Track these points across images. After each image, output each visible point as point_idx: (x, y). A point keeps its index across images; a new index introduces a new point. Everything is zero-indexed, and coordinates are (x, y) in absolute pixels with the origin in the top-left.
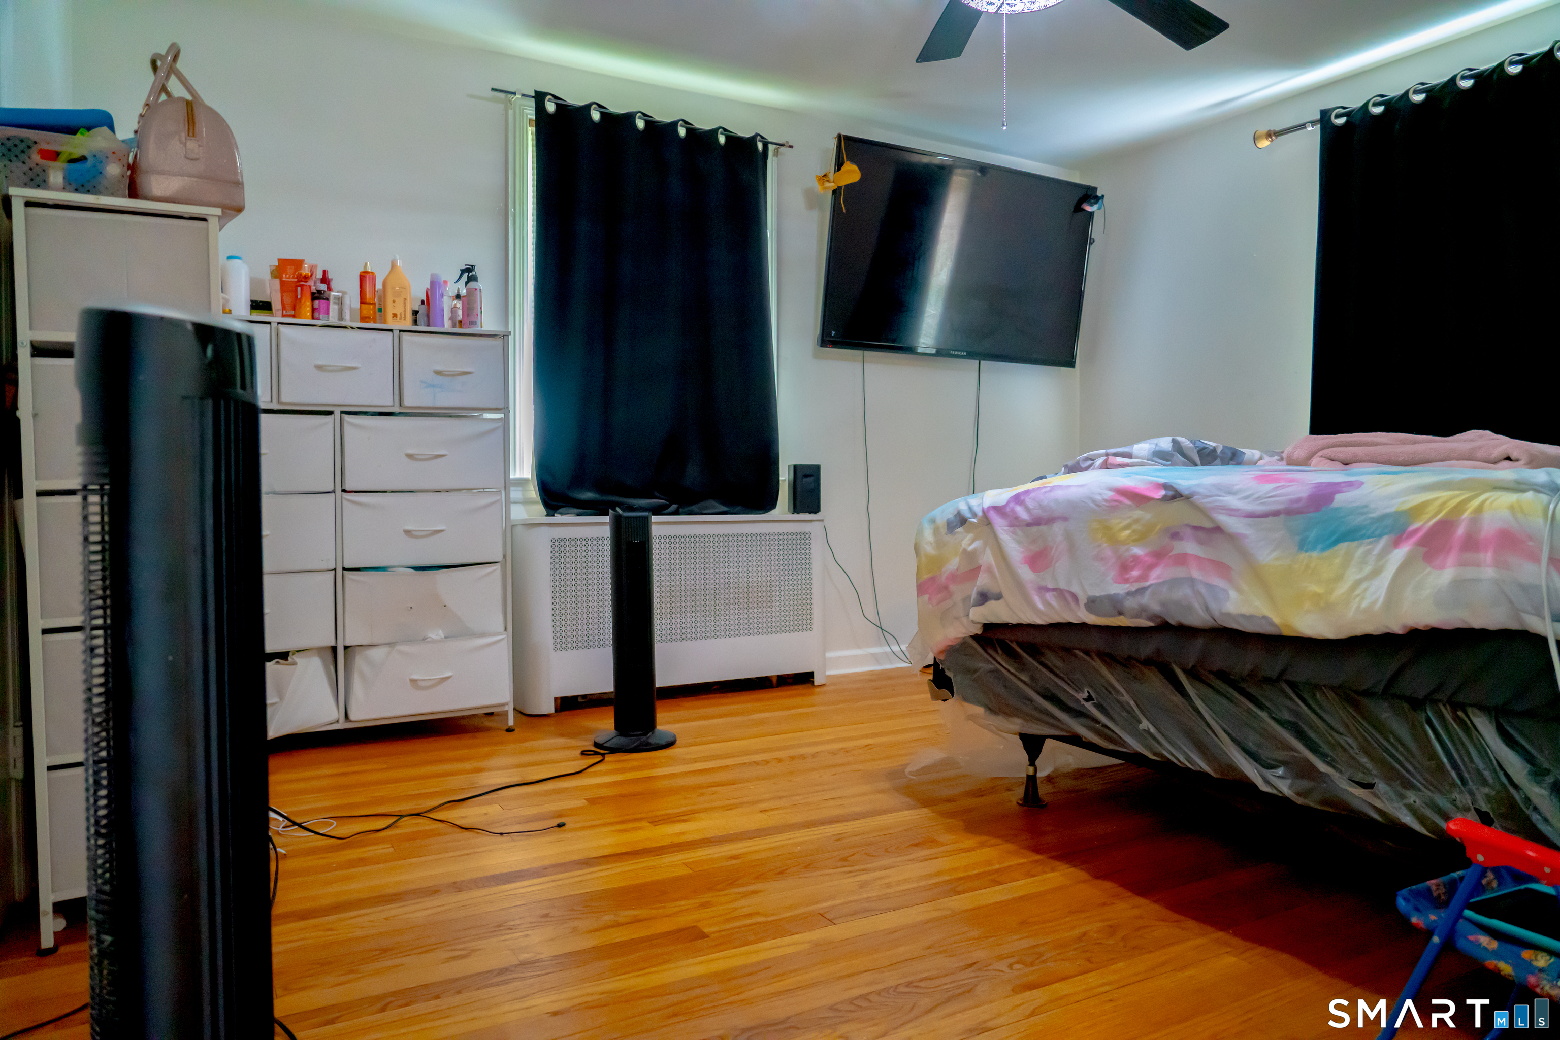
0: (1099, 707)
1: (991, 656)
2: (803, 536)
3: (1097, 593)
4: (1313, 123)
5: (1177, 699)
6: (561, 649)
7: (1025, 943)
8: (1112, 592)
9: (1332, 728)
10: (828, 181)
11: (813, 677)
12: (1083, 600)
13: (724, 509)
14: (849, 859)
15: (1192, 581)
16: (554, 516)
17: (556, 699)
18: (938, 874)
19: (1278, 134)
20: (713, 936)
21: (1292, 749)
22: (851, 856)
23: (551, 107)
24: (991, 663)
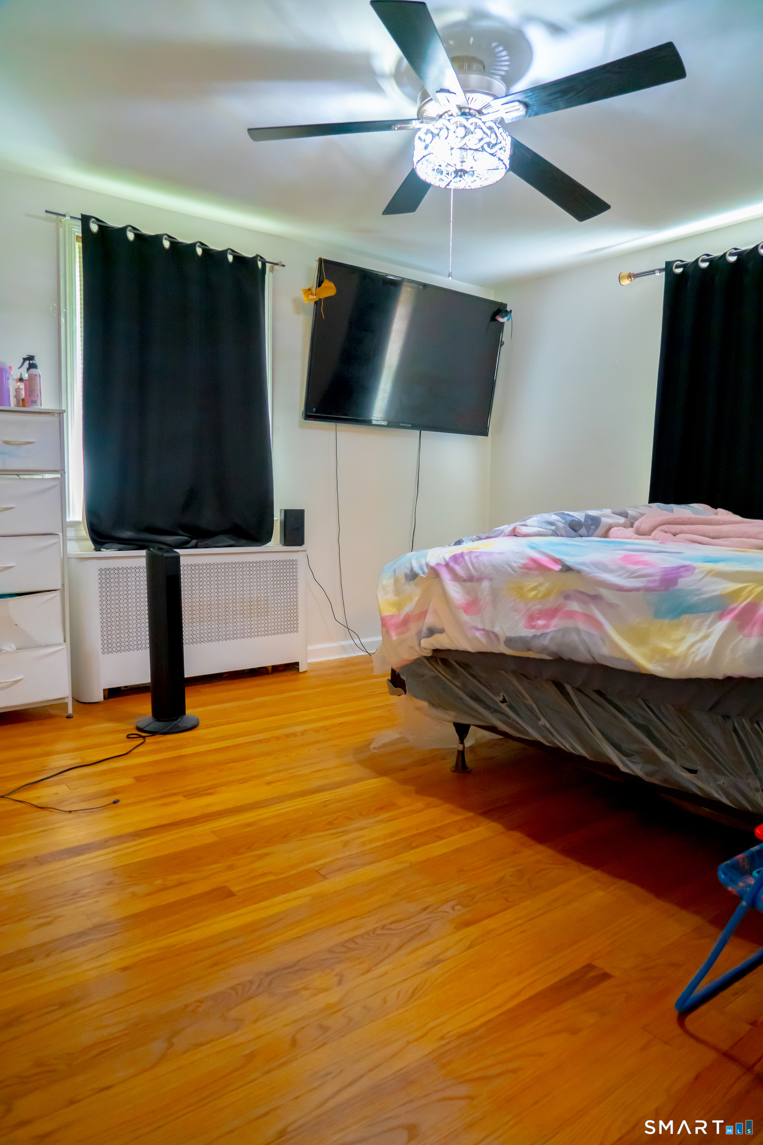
0: (511, 707)
1: (434, 666)
2: (291, 563)
3: (512, 634)
4: (661, 270)
5: (567, 705)
6: (108, 652)
7: (462, 888)
8: (523, 635)
9: (671, 731)
10: (312, 294)
11: (298, 665)
12: (502, 639)
13: (232, 542)
14: (334, 822)
15: (578, 631)
16: (100, 550)
17: (104, 690)
18: (398, 833)
19: (636, 276)
20: (240, 894)
21: (642, 743)
22: (335, 820)
23: (94, 228)
24: (432, 671)
